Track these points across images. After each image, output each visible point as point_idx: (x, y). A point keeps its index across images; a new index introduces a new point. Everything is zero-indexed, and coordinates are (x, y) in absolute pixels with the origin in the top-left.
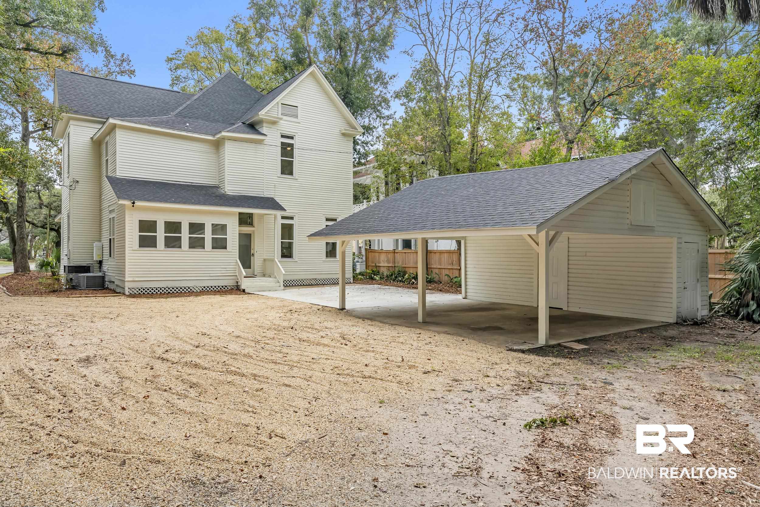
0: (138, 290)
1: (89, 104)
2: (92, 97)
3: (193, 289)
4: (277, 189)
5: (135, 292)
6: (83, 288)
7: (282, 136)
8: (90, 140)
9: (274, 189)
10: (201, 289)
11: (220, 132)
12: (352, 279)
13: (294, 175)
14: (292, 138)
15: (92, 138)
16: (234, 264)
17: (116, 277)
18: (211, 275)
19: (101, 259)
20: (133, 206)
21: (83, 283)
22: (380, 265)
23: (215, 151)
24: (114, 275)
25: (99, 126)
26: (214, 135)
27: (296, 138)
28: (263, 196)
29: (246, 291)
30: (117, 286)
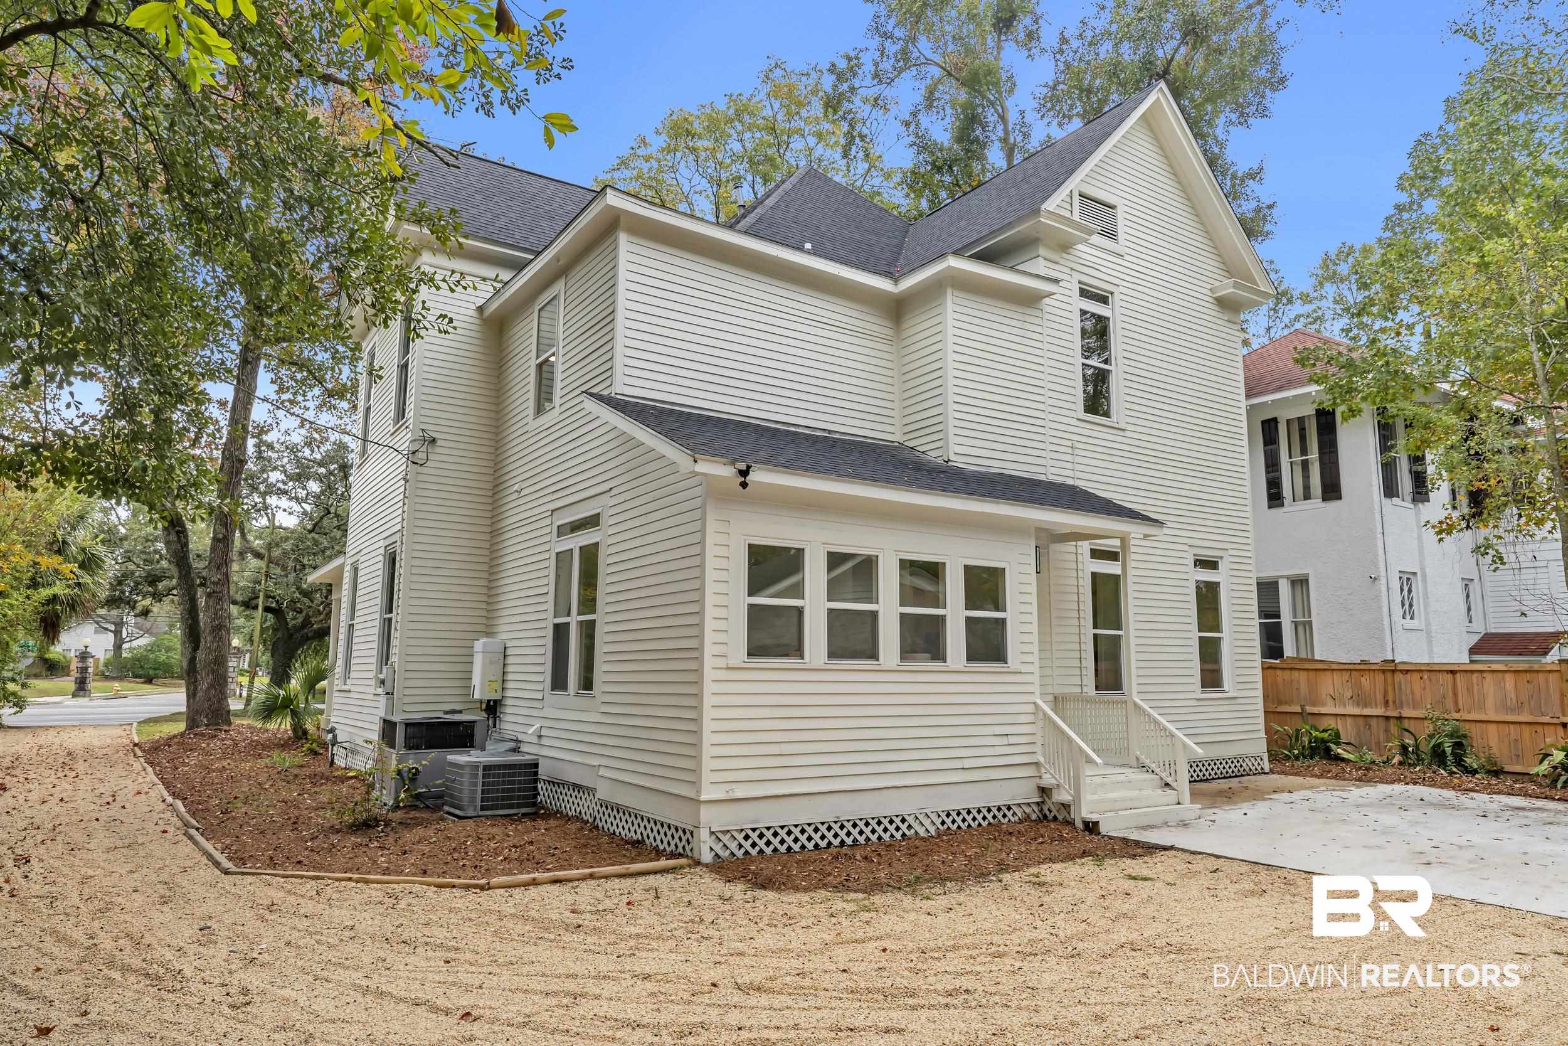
0: (740, 837)
1: (474, 211)
2: (478, 197)
3: (916, 826)
4: (1079, 460)
5: (733, 846)
6: (470, 813)
7: (1084, 293)
8: (474, 313)
9: (1069, 458)
10: (938, 822)
11: (942, 256)
12: (1266, 757)
13: (1114, 417)
14: (1104, 300)
15: (480, 309)
16: (1030, 718)
17: (602, 772)
18: (968, 763)
19: (497, 696)
20: (744, 485)
21: (470, 791)
22: (1323, 710)
23: (890, 332)
24: (595, 762)
25: (505, 275)
26: (896, 281)
27: (1116, 300)
28: (1043, 478)
29: (1103, 829)
30: (604, 804)
